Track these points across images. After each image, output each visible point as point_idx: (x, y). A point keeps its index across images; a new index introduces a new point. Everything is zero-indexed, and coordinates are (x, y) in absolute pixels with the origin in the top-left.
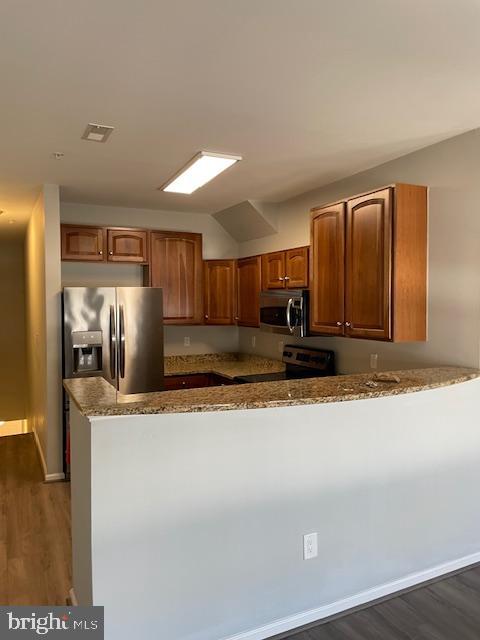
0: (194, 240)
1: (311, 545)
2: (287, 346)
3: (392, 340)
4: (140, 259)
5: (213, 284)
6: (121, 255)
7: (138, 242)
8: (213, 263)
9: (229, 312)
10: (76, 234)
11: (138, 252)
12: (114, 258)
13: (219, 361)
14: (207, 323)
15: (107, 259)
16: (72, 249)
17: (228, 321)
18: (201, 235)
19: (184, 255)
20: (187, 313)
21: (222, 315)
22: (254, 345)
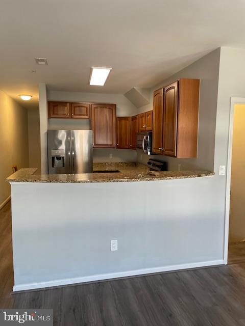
0: (112, 107)
1: (114, 245)
2: (150, 159)
3: (176, 157)
4: (86, 117)
5: (121, 129)
6: (77, 115)
7: (85, 109)
8: (121, 119)
9: (127, 142)
10: (57, 106)
11: (85, 114)
12: (74, 117)
13: (127, 166)
14: (118, 147)
15: (71, 117)
16: (56, 112)
17: (127, 147)
18: (116, 105)
19: (108, 115)
20: (109, 143)
21: (125, 144)
22: (141, 158)
